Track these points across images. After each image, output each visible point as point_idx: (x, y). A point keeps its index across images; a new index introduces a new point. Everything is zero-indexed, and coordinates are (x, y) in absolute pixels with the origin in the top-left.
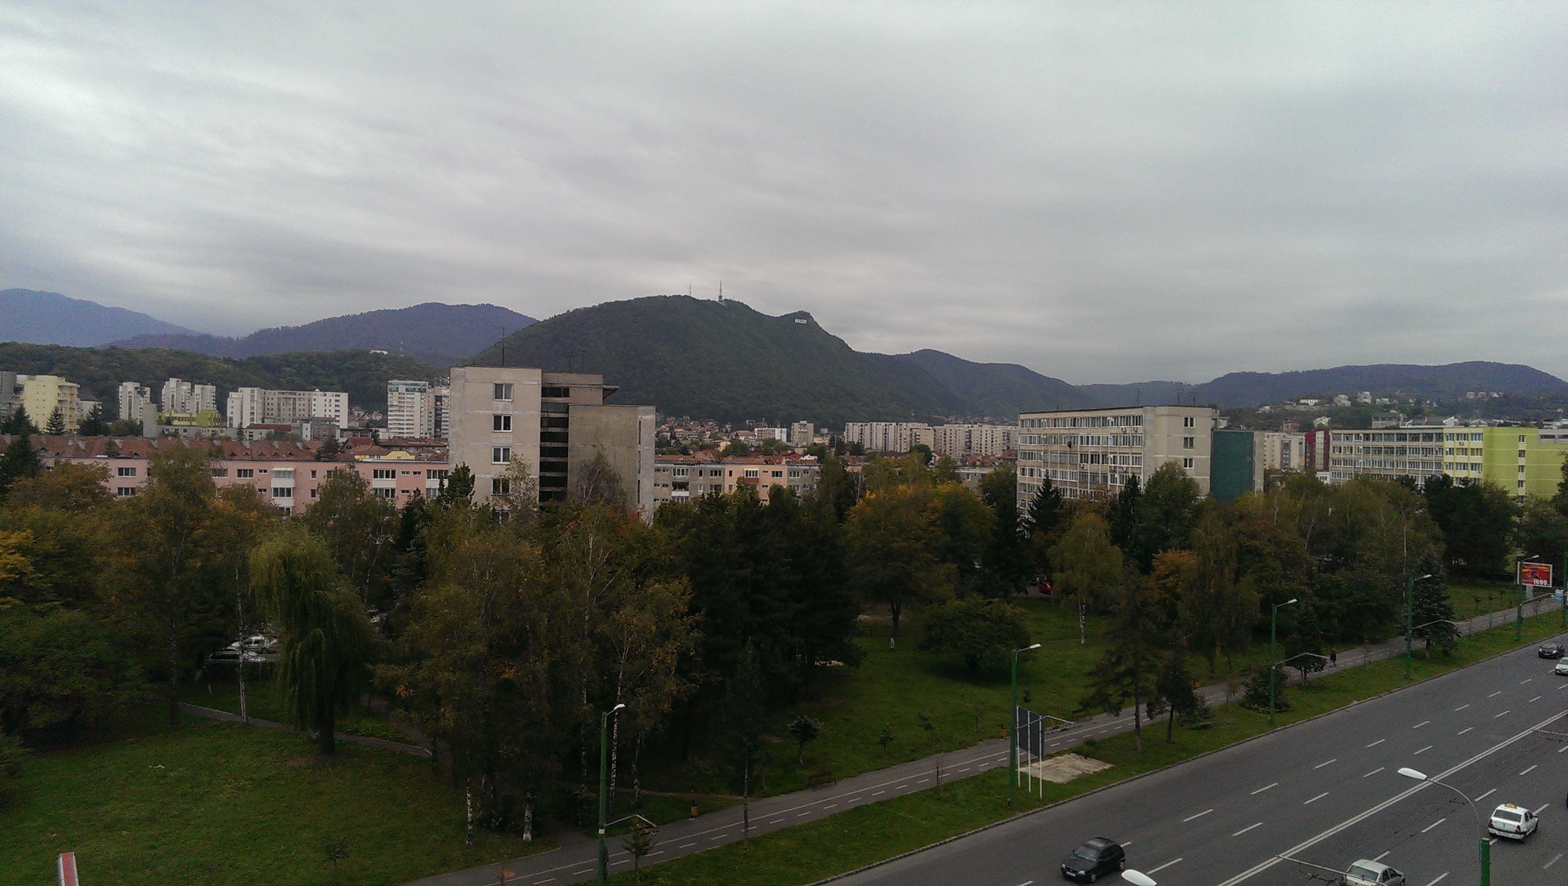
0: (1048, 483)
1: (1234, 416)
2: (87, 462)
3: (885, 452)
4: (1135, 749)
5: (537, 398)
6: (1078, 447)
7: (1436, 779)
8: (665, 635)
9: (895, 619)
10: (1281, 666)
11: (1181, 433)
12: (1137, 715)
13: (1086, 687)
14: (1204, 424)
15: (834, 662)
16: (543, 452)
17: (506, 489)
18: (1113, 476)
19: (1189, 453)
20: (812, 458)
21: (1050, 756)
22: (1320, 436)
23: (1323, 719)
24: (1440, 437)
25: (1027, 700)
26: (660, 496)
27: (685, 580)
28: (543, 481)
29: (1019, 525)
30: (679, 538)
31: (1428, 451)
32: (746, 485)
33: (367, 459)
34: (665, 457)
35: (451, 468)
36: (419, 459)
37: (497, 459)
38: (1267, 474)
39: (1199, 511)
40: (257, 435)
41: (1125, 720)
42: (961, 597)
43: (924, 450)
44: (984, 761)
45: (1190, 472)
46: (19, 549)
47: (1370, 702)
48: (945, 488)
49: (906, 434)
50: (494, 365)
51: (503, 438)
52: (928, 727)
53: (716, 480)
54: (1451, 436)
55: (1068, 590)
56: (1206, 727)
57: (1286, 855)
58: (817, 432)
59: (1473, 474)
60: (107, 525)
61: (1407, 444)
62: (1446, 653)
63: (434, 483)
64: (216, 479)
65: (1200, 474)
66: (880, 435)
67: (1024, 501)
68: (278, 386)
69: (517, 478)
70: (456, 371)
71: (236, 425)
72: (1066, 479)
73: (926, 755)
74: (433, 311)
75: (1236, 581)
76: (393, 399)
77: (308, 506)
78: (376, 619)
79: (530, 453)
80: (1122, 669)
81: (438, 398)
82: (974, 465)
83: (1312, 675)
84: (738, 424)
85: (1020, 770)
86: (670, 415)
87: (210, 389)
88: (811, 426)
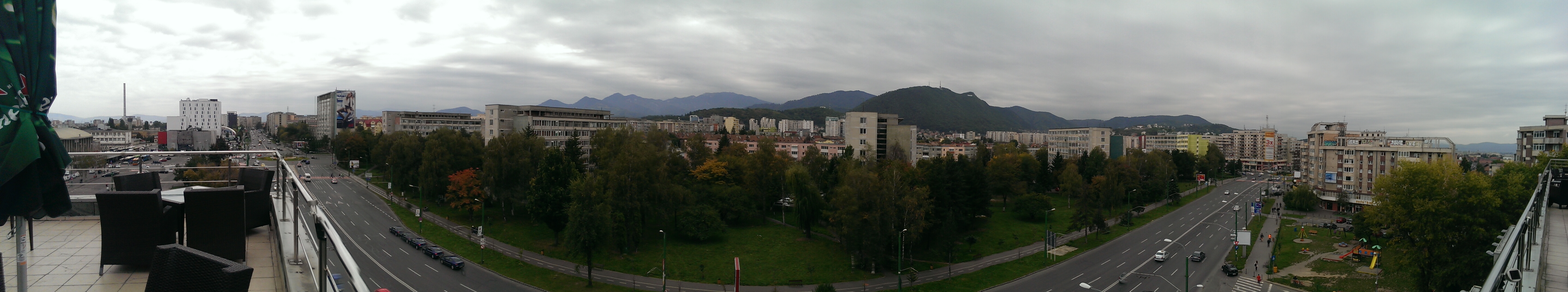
0: (1058, 153)
1: (1117, 131)
2: (742, 142)
3: (1001, 142)
4: (1085, 242)
5: (875, 123)
6: (1068, 141)
7: (1174, 241)
8: (920, 206)
9: (1005, 201)
10: (1131, 211)
11: (1100, 137)
12: (1086, 231)
13: (1070, 222)
14: (1108, 133)
15: (982, 216)
16: (878, 141)
17: (864, 154)
18: (1079, 151)
19: (1103, 143)
20: (975, 144)
21: (1058, 247)
22: (1143, 137)
23: (1144, 227)
24: (1176, 138)
25: (1050, 228)
26: (918, 157)
27: (928, 187)
28: (878, 151)
29: (1048, 168)
30: (925, 172)
31: (1173, 142)
32: (950, 154)
33: (819, 142)
34: (920, 144)
35: (846, 146)
36: (835, 144)
37: (861, 143)
38: (1127, 149)
39: (1106, 162)
40: (788, 135)
41: (1082, 233)
42: (1028, 193)
43: (1015, 141)
44: (1036, 249)
45: (1103, 149)
46: (725, 167)
47: (1157, 220)
48: (1022, 155)
49: (1009, 136)
50: (860, 111)
51: (863, 137)
52: (1016, 238)
53: (939, 152)
54: (1179, 138)
55: (1065, 190)
56: (1108, 233)
57: (1132, 272)
58: (976, 135)
59: (1185, 149)
60: (747, 161)
61: (1167, 140)
62: (1177, 203)
63: (840, 151)
64: (776, 148)
65: (1106, 150)
66: (999, 136)
67: (1050, 160)
68: (793, 119)
69: (868, 150)
70: (848, 113)
71: (781, 131)
72: (1065, 152)
73: (1015, 248)
74: (840, 93)
75: (1118, 185)
76: (827, 123)
77: (802, 157)
78: (822, 195)
79: (873, 142)
80: (1081, 216)
81: (842, 123)
82: (1033, 147)
83: (1141, 213)
84: (947, 133)
85: (1048, 252)
86: (922, 129)
87: (774, 120)
88: (974, 133)
